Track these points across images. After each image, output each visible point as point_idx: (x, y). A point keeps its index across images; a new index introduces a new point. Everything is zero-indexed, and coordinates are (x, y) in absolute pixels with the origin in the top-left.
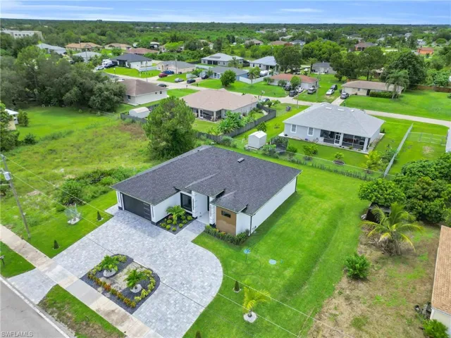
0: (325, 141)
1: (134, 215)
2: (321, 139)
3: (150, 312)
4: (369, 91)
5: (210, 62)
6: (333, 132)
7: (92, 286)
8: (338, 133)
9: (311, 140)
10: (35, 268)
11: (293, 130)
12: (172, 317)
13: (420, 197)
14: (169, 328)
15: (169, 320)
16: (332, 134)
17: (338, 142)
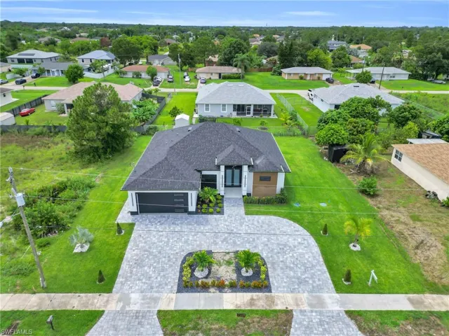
0: (238, 114)
1: (159, 215)
2: (234, 114)
3: (285, 282)
4: (220, 74)
5: (21, 61)
6: (244, 105)
7: (199, 292)
8: (248, 105)
9: (226, 116)
10: (103, 311)
11: (207, 109)
12: (306, 275)
13: (355, 133)
14: (314, 285)
15: (307, 279)
16: (243, 106)
17: (249, 113)
